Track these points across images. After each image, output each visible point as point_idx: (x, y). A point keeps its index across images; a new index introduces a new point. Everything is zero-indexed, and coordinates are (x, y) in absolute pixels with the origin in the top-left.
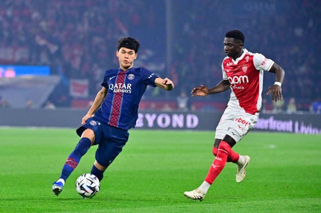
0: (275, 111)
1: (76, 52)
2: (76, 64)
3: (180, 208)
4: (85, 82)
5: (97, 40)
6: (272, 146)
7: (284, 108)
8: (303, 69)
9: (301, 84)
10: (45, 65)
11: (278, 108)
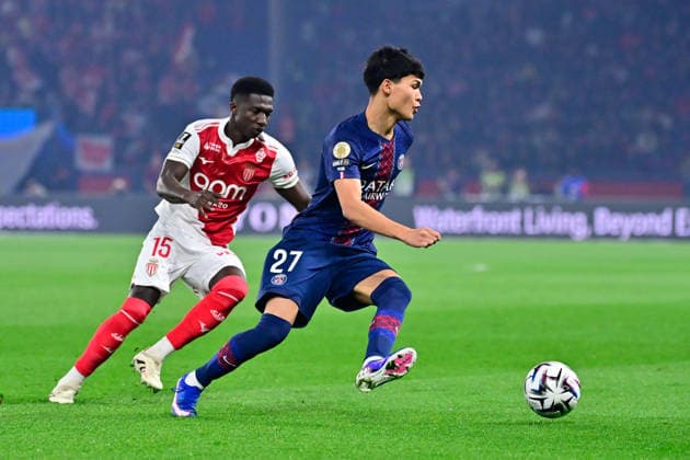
0: (485, 197)
1: (88, 80)
2: (88, 103)
3: (297, 392)
4: (105, 141)
5: (131, 56)
6: (481, 267)
7: (504, 189)
8: (542, 112)
9: (537, 141)
10: (25, 106)
11: (492, 190)
